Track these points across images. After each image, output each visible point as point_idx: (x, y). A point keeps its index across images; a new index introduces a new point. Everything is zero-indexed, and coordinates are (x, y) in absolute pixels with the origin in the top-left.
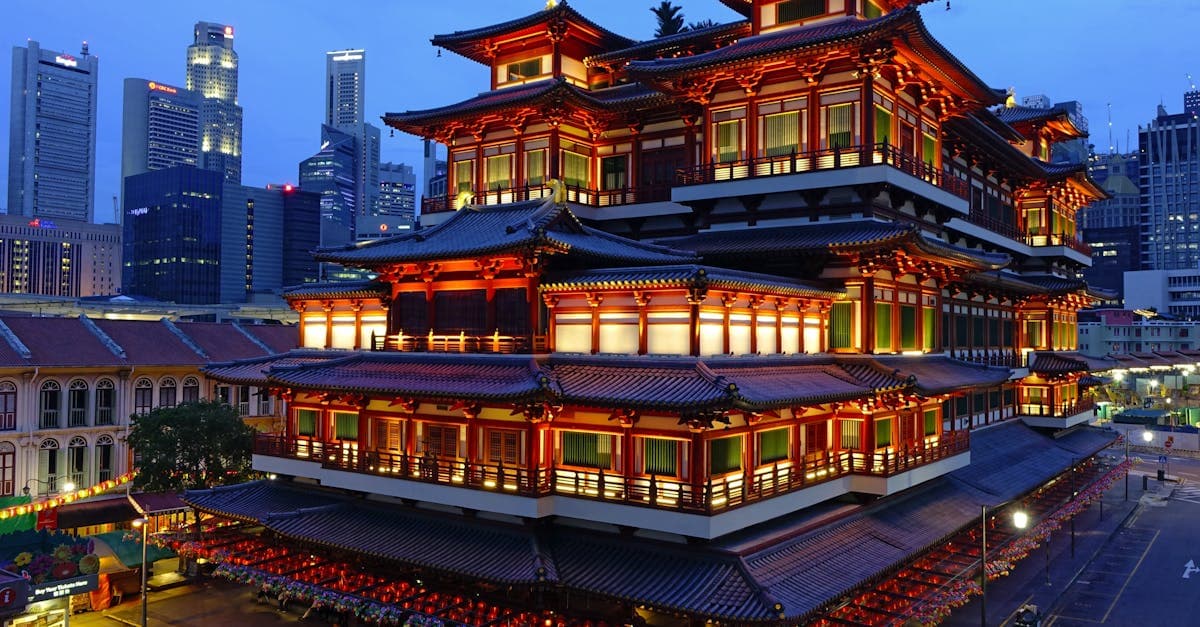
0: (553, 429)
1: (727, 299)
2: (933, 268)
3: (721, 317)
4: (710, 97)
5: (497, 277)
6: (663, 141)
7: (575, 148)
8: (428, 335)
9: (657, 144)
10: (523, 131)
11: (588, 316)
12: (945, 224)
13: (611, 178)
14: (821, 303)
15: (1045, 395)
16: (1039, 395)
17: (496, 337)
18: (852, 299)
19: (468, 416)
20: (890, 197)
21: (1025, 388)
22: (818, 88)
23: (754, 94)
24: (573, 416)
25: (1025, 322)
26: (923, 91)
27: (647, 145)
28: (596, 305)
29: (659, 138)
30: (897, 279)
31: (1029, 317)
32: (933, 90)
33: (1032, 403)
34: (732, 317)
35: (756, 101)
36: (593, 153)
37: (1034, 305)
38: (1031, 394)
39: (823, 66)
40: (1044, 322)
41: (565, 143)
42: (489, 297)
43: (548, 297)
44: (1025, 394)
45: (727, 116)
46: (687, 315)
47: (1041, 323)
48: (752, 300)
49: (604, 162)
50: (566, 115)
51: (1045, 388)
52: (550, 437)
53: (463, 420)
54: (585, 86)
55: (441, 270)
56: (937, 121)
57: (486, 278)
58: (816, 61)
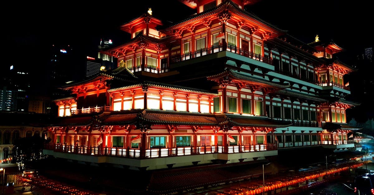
0: (111, 136)
1: (161, 92)
2: (256, 87)
3: (159, 98)
4: (182, 35)
5: (100, 89)
6: (177, 52)
7: (152, 56)
8: (82, 109)
9: (175, 53)
10: (136, 51)
11: (121, 99)
12: (266, 74)
13: (164, 65)
14: (209, 97)
15: (330, 138)
16: (328, 138)
17: (97, 108)
18: (220, 96)
19: (88, 133)
20: (236, 63)
21: (323, 135)
22: (210, 29)
23: (193, 33)
24: (115, 131)
25: (322, 112)
26: (252, 29)
27: (173, 54)
28: (122, 96)
29: (175, 52)
30: (239, 90)
31: (323, 111)
32: (255, 29)
33: (325, 140)
34: (163, 98)
35: (194, 35)
36: (158, 58)
37: (324, 106)
38: (325, 137)
39: (211, 22)
40: (328, 112)
41: (147, 54)
42: (98, 96)
43: (111, 94)
44: (323, 137)
45: (186, 41)
46: (143, 96)
47: (327, 113)
48: (174, 93)
49: (162, 60)
50: (146, 45)
51: (330, 135)
52: (109, 138)
53: (87, 134)
54: (159, 38)
55: (88, 89)
56: (262, 40)
57: (97, 90)
58: (208, 20)
